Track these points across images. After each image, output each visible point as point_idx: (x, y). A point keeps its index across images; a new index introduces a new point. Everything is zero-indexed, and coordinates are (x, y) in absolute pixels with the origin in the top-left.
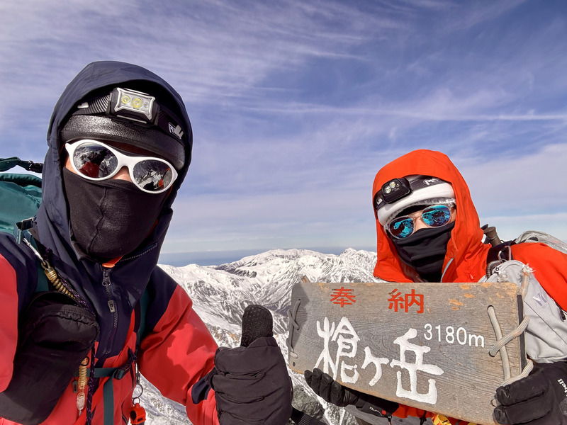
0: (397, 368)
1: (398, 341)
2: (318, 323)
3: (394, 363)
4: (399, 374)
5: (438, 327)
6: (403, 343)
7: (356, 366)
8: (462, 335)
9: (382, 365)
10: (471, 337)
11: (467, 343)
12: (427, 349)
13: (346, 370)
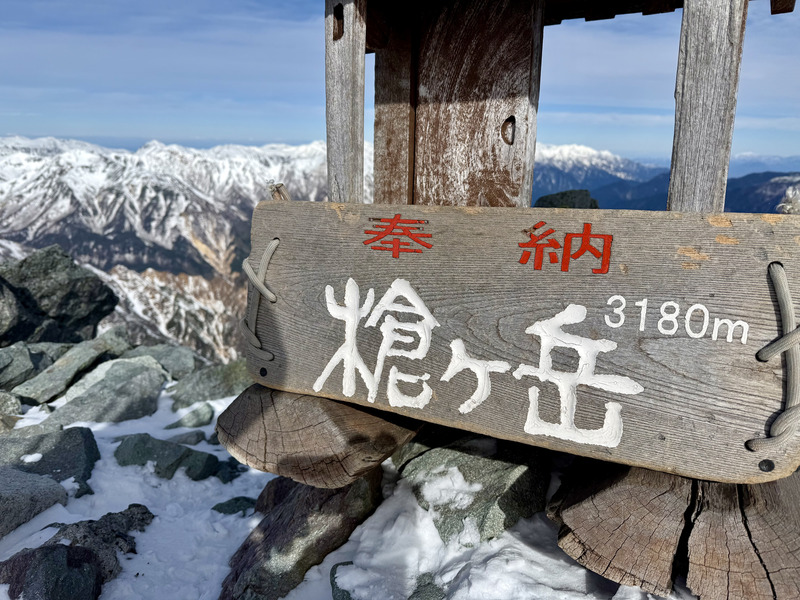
0: (529, 381)
1: (536, 329)
2: (329, 291)
3: (524, 370)
4: (533, 393)
5: (643, 303)
6: (548, 333)
7: (426, 377)
8: (697, 319)
9: (493, 376)
10: (718, 323)
11: (708, 336)
12: (606, 346)
13: (401, 385)
